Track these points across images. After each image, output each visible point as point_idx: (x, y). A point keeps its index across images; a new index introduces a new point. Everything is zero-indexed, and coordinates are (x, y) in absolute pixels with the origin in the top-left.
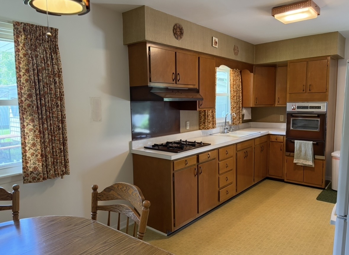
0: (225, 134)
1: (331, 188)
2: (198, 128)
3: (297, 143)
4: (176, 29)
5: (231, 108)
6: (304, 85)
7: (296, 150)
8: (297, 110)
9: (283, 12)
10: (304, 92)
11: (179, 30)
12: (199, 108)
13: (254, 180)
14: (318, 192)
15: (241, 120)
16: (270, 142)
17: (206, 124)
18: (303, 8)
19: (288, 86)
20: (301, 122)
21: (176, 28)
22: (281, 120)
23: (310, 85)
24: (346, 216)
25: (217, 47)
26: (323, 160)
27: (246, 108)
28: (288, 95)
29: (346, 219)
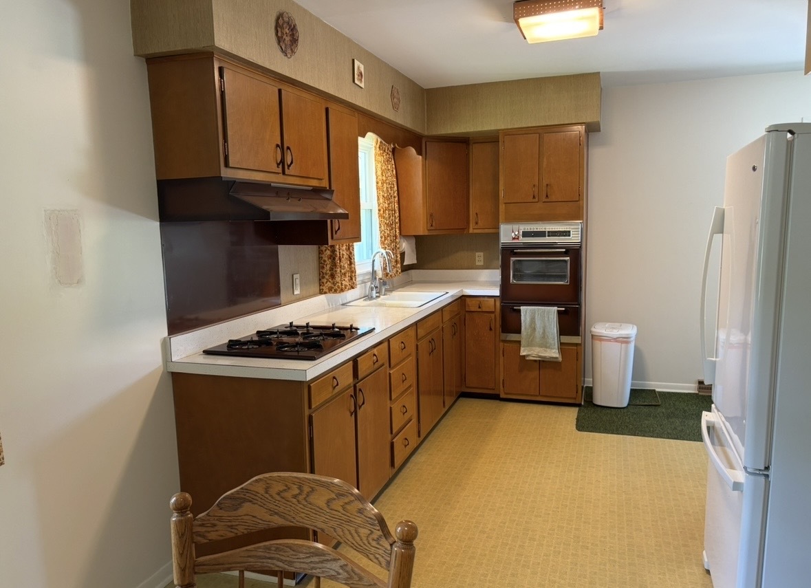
0: (375, 301)
1: (592, 402)
2: (318, 290)
3: (526, 312)
4: (282, 28)
5: (381, 237)
6: (534, 186)
7: (525, 328)
8: (523, 240)
9: (535, 14)
10: (534, 200)
11: (288, 32)
12: (332, 238)
13: (444, 403)
14: (572, 413)
15: (399, 265)
16: (467, 314)
17: (338, 279)
18: (580, 8)
19: (501, 187)
20: (531, 265)
21: (283, 25)
22: (478, 263)
23: (547, 185)
24: (767, 468)
25: (362, 85)
26: (577, 345)
27: (406, 237)
28: (502, 207)
29: (767, 476)
